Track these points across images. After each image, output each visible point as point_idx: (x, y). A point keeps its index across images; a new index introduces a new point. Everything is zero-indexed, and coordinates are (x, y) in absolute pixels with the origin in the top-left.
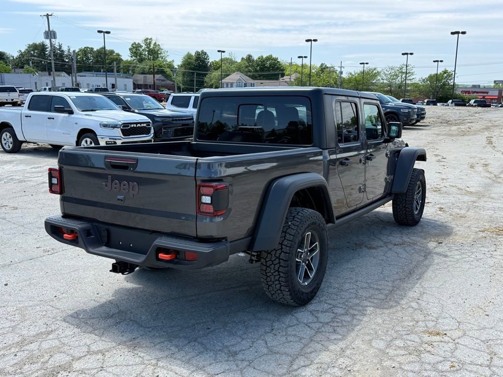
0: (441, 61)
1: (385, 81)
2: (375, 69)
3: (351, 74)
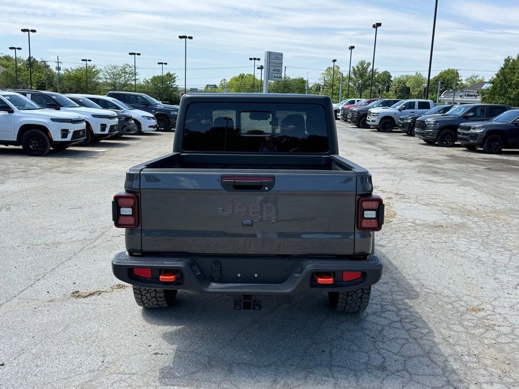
0: (166, 64)
1: (109, 81)
2: (94, 67)
3: (67, 70)
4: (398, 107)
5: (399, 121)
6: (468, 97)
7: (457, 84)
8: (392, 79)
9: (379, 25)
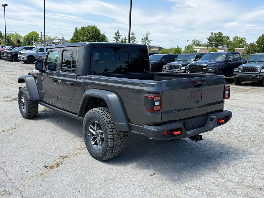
4: (36, 51)
5: (39, 58)
6: (48, 46)
7: (38, 39)
8: (2, 35)
9: (6, 5)
